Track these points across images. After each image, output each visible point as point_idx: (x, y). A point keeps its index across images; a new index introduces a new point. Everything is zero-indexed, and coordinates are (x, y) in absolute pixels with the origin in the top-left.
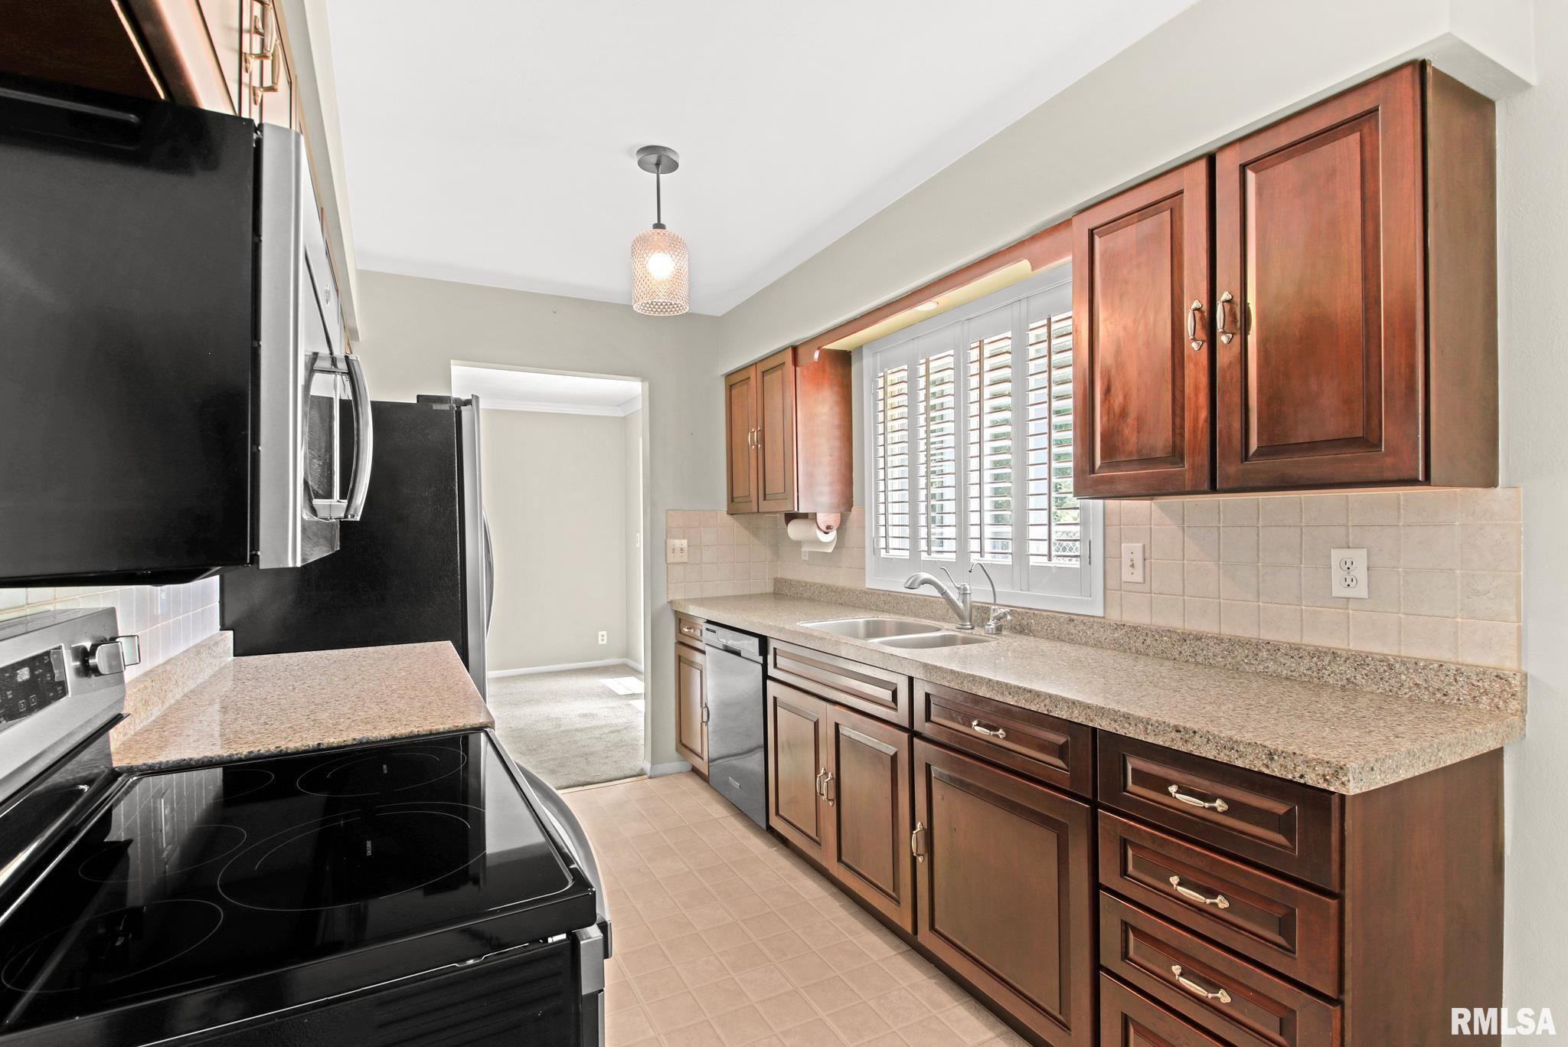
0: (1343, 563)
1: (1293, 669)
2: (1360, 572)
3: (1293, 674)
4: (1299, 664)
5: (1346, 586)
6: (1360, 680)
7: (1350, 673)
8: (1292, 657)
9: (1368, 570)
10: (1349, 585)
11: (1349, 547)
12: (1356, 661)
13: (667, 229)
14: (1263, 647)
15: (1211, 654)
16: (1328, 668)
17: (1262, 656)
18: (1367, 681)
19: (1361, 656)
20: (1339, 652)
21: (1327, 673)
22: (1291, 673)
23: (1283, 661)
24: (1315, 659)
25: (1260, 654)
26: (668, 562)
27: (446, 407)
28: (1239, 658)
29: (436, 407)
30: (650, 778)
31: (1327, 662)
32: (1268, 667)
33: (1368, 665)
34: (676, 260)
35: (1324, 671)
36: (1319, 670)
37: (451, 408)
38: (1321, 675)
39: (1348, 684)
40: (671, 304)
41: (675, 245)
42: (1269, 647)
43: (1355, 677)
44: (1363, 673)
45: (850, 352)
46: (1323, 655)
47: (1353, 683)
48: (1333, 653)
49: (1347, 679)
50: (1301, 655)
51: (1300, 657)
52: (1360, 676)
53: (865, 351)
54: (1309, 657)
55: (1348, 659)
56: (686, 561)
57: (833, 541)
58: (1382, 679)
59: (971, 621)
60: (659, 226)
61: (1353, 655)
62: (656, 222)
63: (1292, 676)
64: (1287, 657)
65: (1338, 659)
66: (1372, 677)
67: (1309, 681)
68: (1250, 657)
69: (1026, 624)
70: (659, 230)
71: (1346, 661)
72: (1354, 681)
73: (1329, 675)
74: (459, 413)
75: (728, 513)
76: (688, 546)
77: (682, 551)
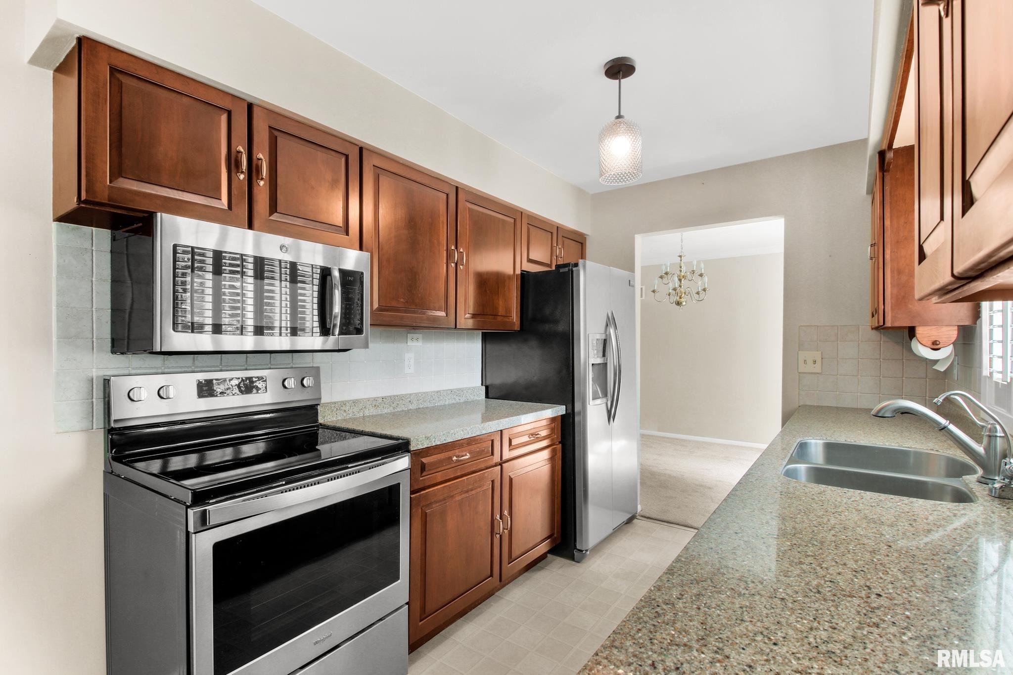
13: (625, 117)
26: (800, 371)
27: (566, 269)
29: (561, 270)
34: (633, 140)
37: (569, 270)
40: (626, 173)
41: (631, 128)
56: (819, 371)
60: (619, 117)
62: (618, 115)
70: (620, 120)
74: (572, 272)
75: (872, 329)
76: (822, 358)
77: (815, 362)
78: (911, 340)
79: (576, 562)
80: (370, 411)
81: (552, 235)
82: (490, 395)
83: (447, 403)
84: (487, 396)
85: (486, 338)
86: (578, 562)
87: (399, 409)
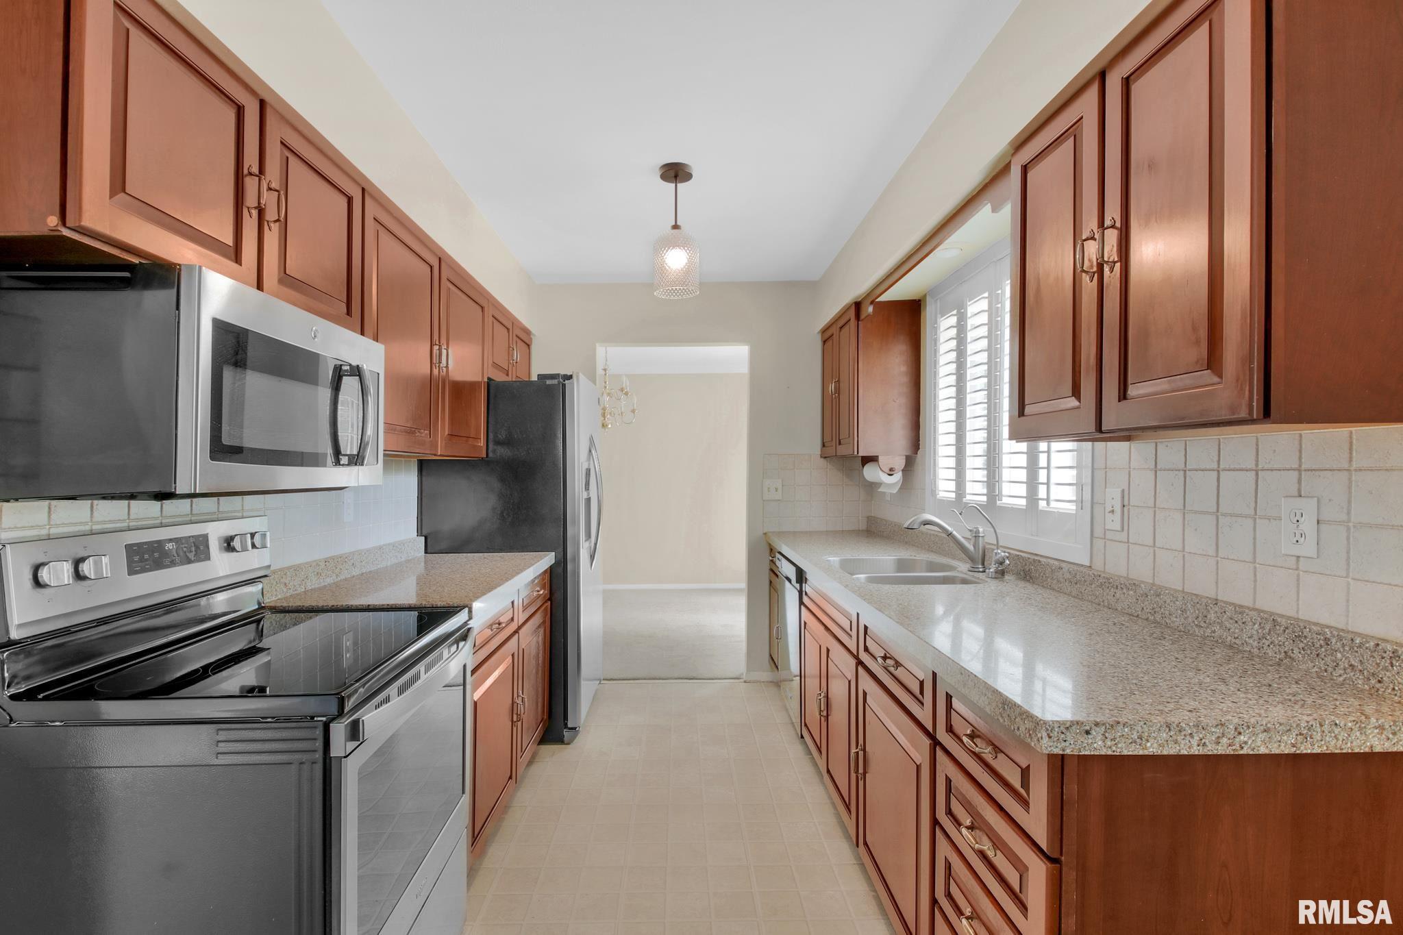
0: (1292, 515)
1: (1236, 635)
2: (1308, 525)
3: (1237, 641)
4: (1242, 630)
5: (1295, 542)
6: (1296, 654)
7: (1288, 645)
8: (1236, 622)
9: (1318, 523)
10: (1297, 541)
11: (1301, 496)
12: (1294, 632)
14: (1211, 608)
15: (1167, 612)
16: (1268, 637)
17: (1210, 619)
18: (1304, 657)
19: (1300, 627)
20: (1279, 620)
21: (1267, 643)
22: (1234, 640)
23: (1228, 626)
24: (1256, 626)
25: (1209, 617)
26: (764, 499)
27: (555, 382)
28: (1190, 620)
29: (549, 382)
30: (745, 682)
31: (1267, 631)
32: (1214, 632)
33: (1306, 637)
35: (1264, 641)
36: (1259, 639)
37: (559, 382)
38: (1261, 644)
39: (1286, 658)
42: (1217, 609)
43: (1292, 650)
44: (1300, 647)
45: (920, 300)
46: (1264, 621)
47: (1290, 657)
48: (1273, 620)
49: (1285, 652)
50: (1244, 620)
51: (1243, 623)
52: (1298, 650)
53: (928, 299)
54: (1251, 623)
55: (1287, 628)
56: (781, 498)
57: (896, 483)
58: (1318, 655)
59: (983, 564)
60: (676, 227)
61: (1291, 624)
62: (674, 224)
63: (1235, 643)
64: (1231, 621)
65: (1278, 627)
66: (1309, 652)
67: (1250, 651)
68: (1200, 619)
69: (1027, 570)
70: (676, 231)
71: (1285, 631)
72: (1292, 655)
73: (1269, 645)
74: (564, 386)
75: (821, 457)
76: (783, 486)
77: (777, 490)
78: (863, 467)
79: (567, 744)
80: (313, 583)
81: (508, 332)
82: (429, 551)
83: (389, 564)
84: (426, 552)
85: (423, 466)
86: (568, 744)
87: (342, 577)
